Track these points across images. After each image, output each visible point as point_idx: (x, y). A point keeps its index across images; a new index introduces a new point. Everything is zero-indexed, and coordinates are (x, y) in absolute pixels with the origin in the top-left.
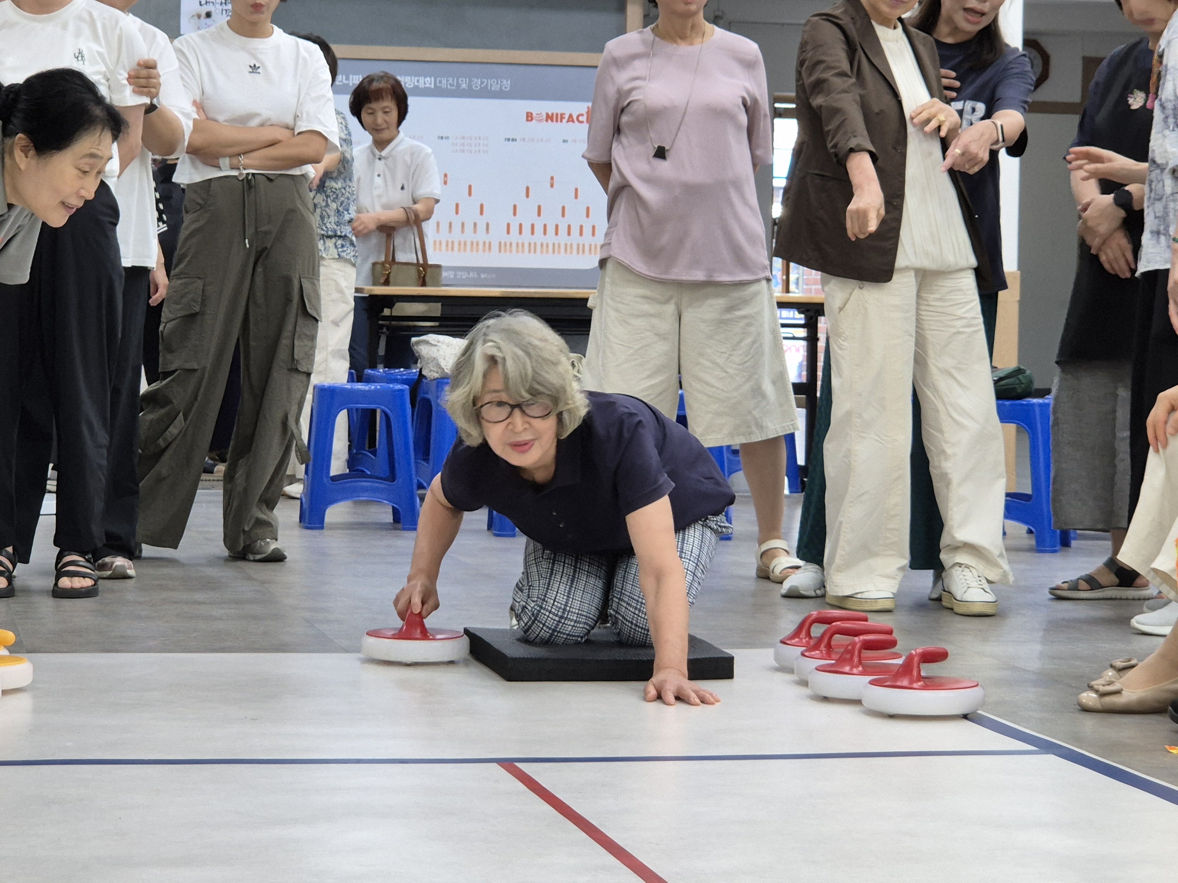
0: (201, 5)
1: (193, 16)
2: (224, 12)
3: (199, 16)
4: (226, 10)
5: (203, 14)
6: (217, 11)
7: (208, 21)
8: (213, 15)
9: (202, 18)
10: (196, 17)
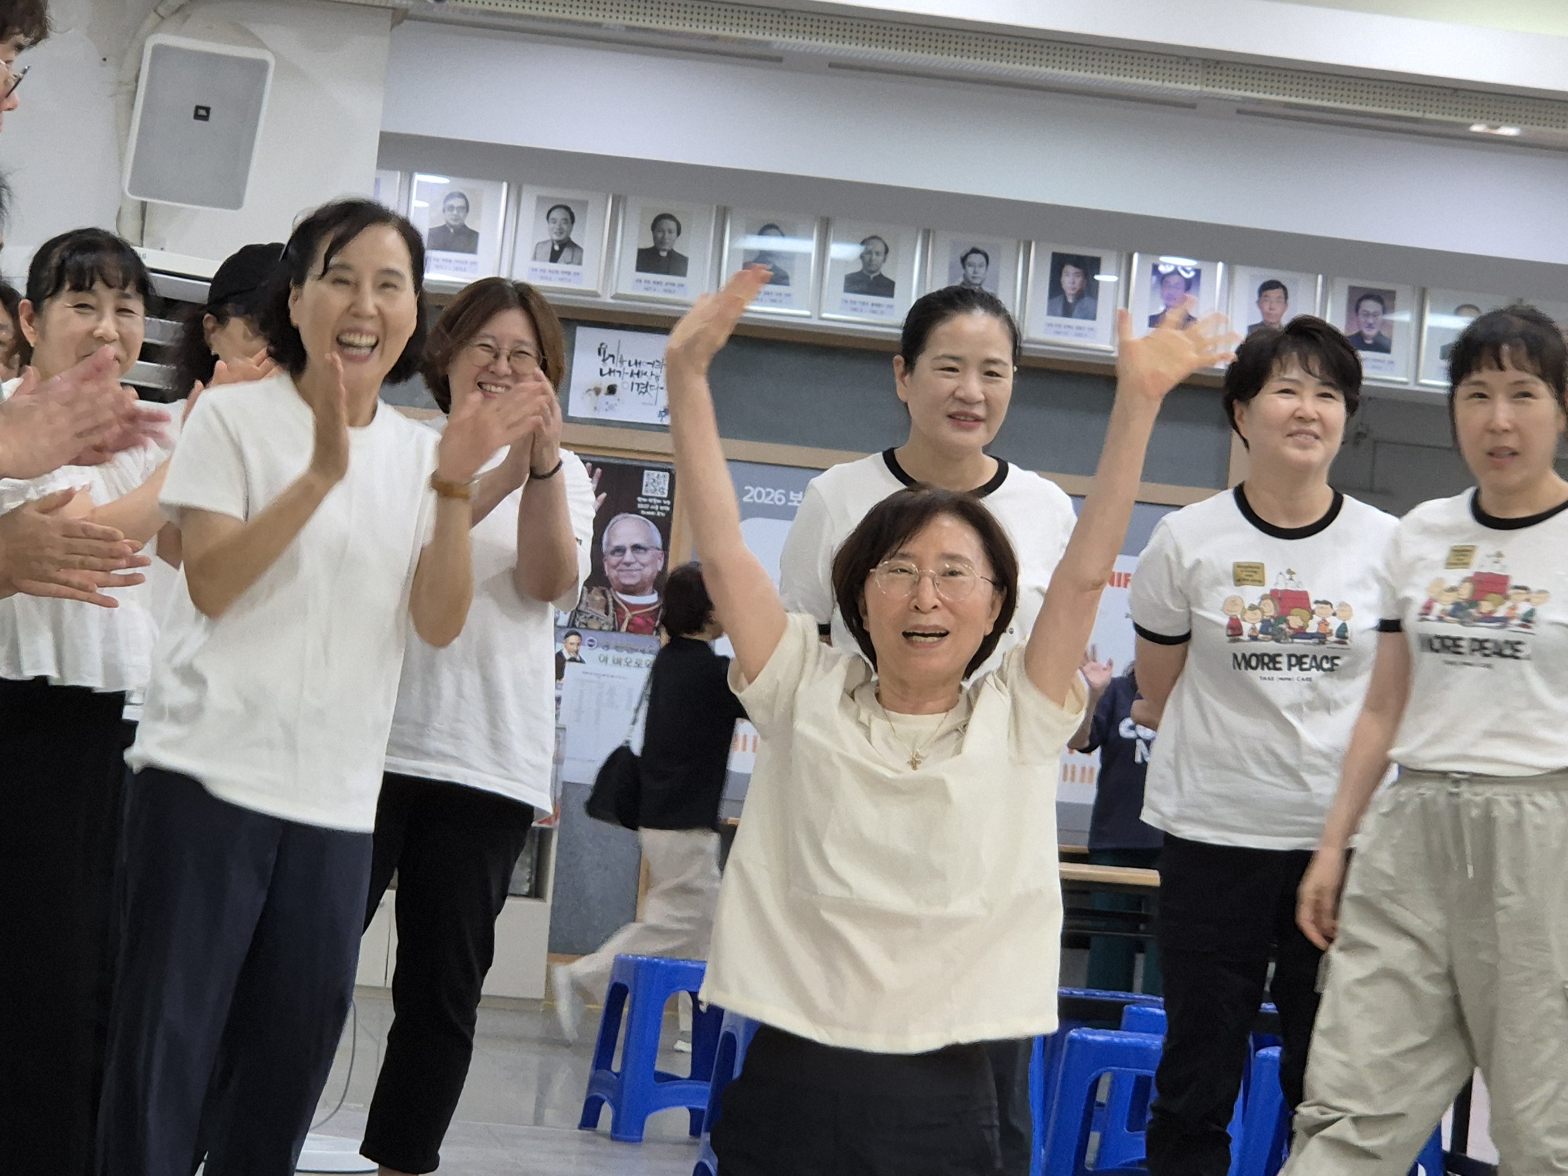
0: (601, 374)
1: (589, 390)
2: (635, 386)
3: (597, 391)
4: (638, 385)
5: (604, 390)
6: (625, 385)
7: (611, 397)
8: (619, 390)
9: (602, 394)
10: (593, 393)
